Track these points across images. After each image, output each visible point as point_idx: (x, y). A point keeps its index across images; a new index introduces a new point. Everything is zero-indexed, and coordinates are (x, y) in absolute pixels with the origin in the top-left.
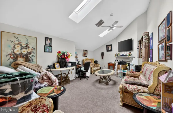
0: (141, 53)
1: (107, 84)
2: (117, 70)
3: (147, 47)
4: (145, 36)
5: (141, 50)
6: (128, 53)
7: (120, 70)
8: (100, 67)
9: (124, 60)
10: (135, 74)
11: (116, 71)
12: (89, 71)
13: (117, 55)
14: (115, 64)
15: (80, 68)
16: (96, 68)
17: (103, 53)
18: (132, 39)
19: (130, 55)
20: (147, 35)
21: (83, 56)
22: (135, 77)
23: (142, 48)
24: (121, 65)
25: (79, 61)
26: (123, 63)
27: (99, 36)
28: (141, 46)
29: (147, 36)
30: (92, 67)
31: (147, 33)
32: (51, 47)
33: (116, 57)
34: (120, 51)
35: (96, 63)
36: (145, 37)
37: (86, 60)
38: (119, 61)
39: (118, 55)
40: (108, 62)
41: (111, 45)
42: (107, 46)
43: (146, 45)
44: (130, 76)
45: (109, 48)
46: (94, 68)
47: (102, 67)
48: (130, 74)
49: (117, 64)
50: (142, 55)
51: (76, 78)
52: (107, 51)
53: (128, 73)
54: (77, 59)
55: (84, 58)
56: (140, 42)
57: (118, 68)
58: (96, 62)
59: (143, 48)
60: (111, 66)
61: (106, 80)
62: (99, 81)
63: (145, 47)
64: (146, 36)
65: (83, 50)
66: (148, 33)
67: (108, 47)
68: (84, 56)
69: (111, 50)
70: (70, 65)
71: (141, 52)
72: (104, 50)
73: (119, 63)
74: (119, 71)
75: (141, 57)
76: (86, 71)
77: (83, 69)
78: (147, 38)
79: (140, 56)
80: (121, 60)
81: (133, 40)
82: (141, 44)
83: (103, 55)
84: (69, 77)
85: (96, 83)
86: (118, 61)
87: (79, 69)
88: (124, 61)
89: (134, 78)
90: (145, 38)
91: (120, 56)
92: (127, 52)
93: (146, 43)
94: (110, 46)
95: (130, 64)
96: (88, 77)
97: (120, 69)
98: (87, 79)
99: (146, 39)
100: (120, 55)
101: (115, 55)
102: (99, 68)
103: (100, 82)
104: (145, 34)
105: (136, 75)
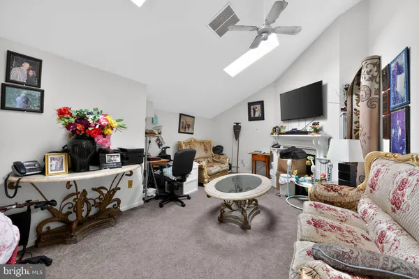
0: (356, 123)
1: (245, 227)
2: (278, 176)
3: (377, 104)
4: (368, 69)
5: (354, 115)
6: (311, 124)
7: (286, 175)
8: (230, 165)
9: (297, 146)
10: (342, 193)
11: (275, 177)
12: (193, 176)
13: (276, 130)
14: (272, 155)
15: (162, 170)
16: (216, 168)
17: (237, 124)
18: (323, 83)
19: (317, 131)
20: (374, 65)
21: (179, 132)
22: (342, 205)
23: (358, 108)
24: (289, 161)
25: (164, 146)
26: (295, 153)
27: (225, 70)
28: (355, 102)
29: (375, 69)
30: (204, 163)
31: (373, 58)
32: (38, 94)
33: (275, 137)
34: (286, 117)
35: (219, 154)
36: (368, 73)
37: (189, 143)
38: (282, 148)
39: (280, 130)
40: (253, 151)
41: (261, 103)
42: (250, 104)
43: (373, 96)
44: (326, 202)
45: (256, 110)
46: (211, 168)
47: (234, 164)
48: (325, 193)
49: (276, 157)
50: (357, 131)
51: (147, 200)
52: (251, 119)
53: (315, 188)
54: (158, 140)
55: (184, 138)
56: (351, 89)
57: (282, 170)
58: (218, 150)
59: (362, 108)
60: (261, 162)
61: (242, 213)
62: (219, 215)
63: (370, 105)
64: (370, 67)
65: (181, 115)
66: (379, 58)
67: (252, 107)
68: (182, 131)
69: (262, 118)
70: (118, 159)
71: (354, 120)
72: (243, 117)
73: (284, 155)
74: (284, 178)
75: (354, 135)
76: (179, 178)
77: (168, 172)
78: (376, 74)
79: (352, 133)
80: (290, 145)
81: (326, 85)
82: (354, 97)
83: (237, 129)
84: (119, 201)
85: (208, 223)
86: (279, 147)
87: (158, 172)
88: (297, 149)
89: (339, 209)
90: (367, 77)
91: (287, 133)
92: (308, 123)
93: (373, 91)
94: (259, 106)
95: (317, 157)
96: (188, 197)
97: (286, 172)
98: (183, 205)
99: (372, 79)
100: (286, 130)
101: (271, 131)
102: (226, 166)
103: (222, 220)
104: (369, 62)
105: (347, 200)
